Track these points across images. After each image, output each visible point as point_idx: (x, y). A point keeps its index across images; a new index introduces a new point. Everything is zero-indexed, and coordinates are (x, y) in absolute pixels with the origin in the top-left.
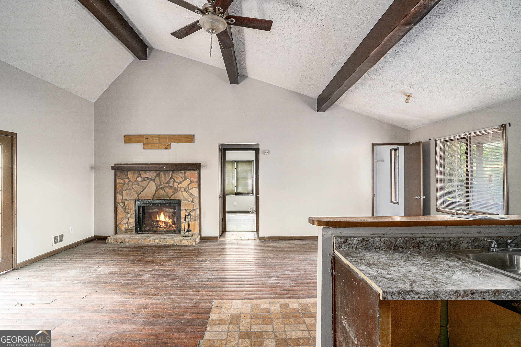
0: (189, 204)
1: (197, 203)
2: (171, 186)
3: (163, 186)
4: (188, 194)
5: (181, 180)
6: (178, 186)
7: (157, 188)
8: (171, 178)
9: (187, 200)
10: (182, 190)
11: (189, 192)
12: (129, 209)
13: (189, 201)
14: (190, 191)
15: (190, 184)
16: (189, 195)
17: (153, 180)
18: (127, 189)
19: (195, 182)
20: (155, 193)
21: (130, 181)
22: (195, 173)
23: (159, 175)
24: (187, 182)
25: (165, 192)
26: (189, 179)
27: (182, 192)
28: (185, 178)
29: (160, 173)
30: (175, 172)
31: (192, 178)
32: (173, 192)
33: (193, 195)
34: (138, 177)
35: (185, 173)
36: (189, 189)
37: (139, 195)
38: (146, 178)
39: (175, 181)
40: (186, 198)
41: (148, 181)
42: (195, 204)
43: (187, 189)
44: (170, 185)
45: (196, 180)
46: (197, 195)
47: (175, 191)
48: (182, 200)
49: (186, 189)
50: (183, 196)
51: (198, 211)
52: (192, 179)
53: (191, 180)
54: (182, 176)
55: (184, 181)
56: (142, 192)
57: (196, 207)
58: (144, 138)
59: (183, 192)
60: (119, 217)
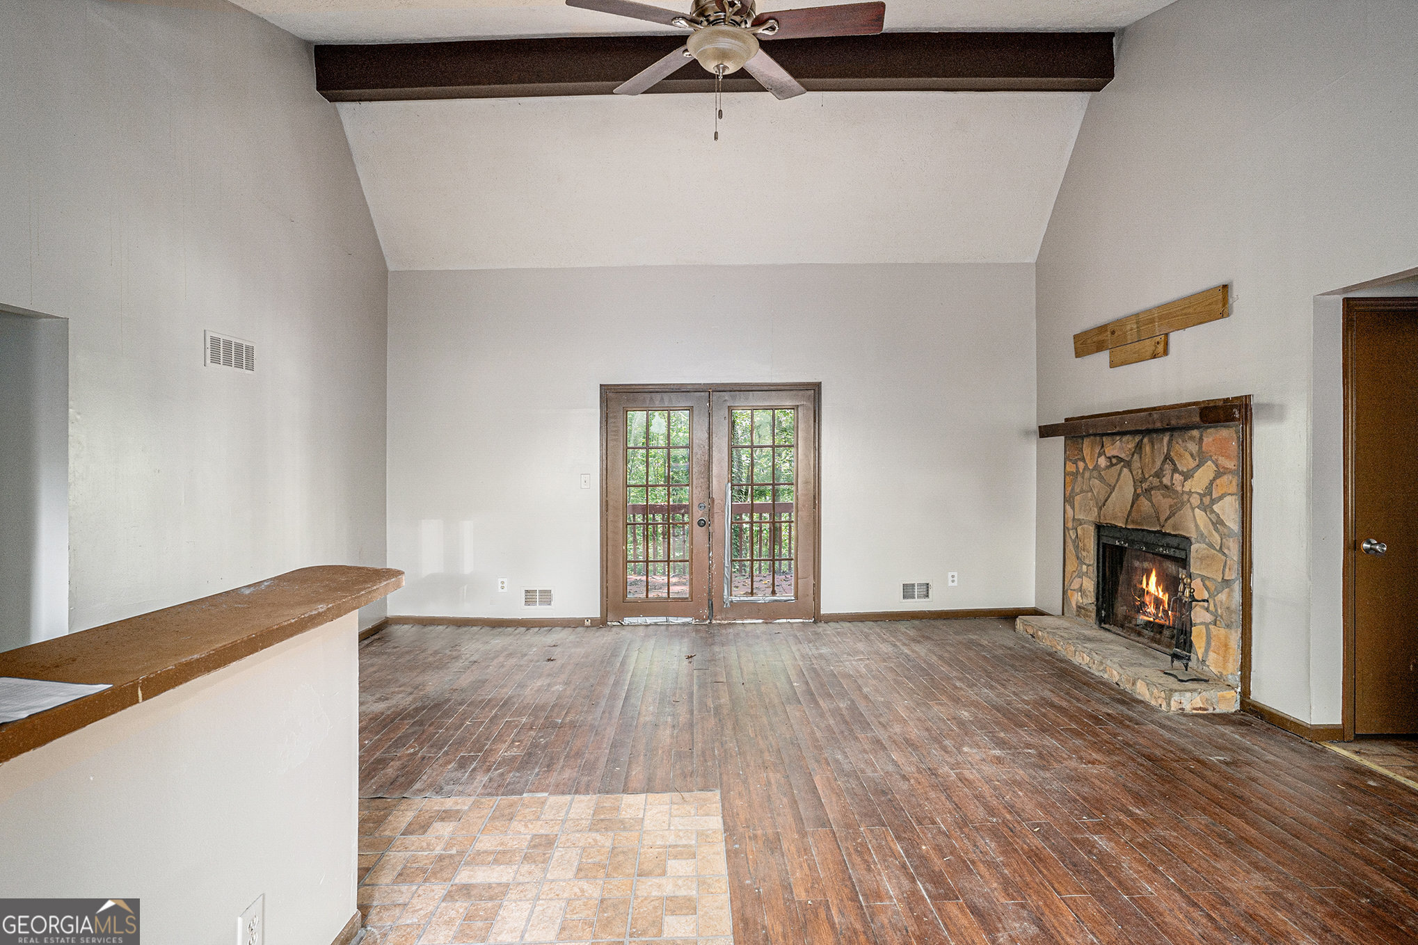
0: (1213, 557)
1: (1235, 558)
2: (1166, 487)
3: (1148, 484)
4: (1211, 520)
5: (1192, 464)
6: (1183, 486)
7: (1135, 490)
8: (1168, 458)
9: (1207, 540)
10: (1195, 500)
11: (1213, 511)
12: (1084, 550)
13: (1211, 546)
14: (1215, 507)
15: (1214, 479)
16: (1213, 523)
17: (1128, 464)
18: (1082, 491)
19: (1231, 472)
20: (1132, 506)
21: (1086, 468)
22: (1222, 437)
23: (1139, 447)
24: (1206, 472)
25: (1153, 505)
26: (1213, 462)
27: (1193, 509)
28: (1202, 459)
29: (1142, 440)
30: (1176, 434)
31: (1220, 458)
32: (1171, 506)
33: (1222, 523)
34: (1100, 455)
35: (1201, 439)
36: (1213, 502)
37: (1101, 509)
38: (1114, 457)
39: (1175, 470)
40: (1205, 532)
41: (1119, 466)
42: (1228, 563)
43: (1208, 500)
44: (1166, 481)
45: (1231, 464)
46: (1233, 524)
47: (1176, 504)
48: (1193, 541)
49: (1204, 499)
50: (1197, 526)
51: (1237, 587)
52: (1223, 461)
53: (1217, 466)
54: (1193, 447)
55: (1198, 466)
56: (1106, 500)
57: (1233, 574)
58: (1109, 333)
59: (1197, 510)
60: (1069, 568)
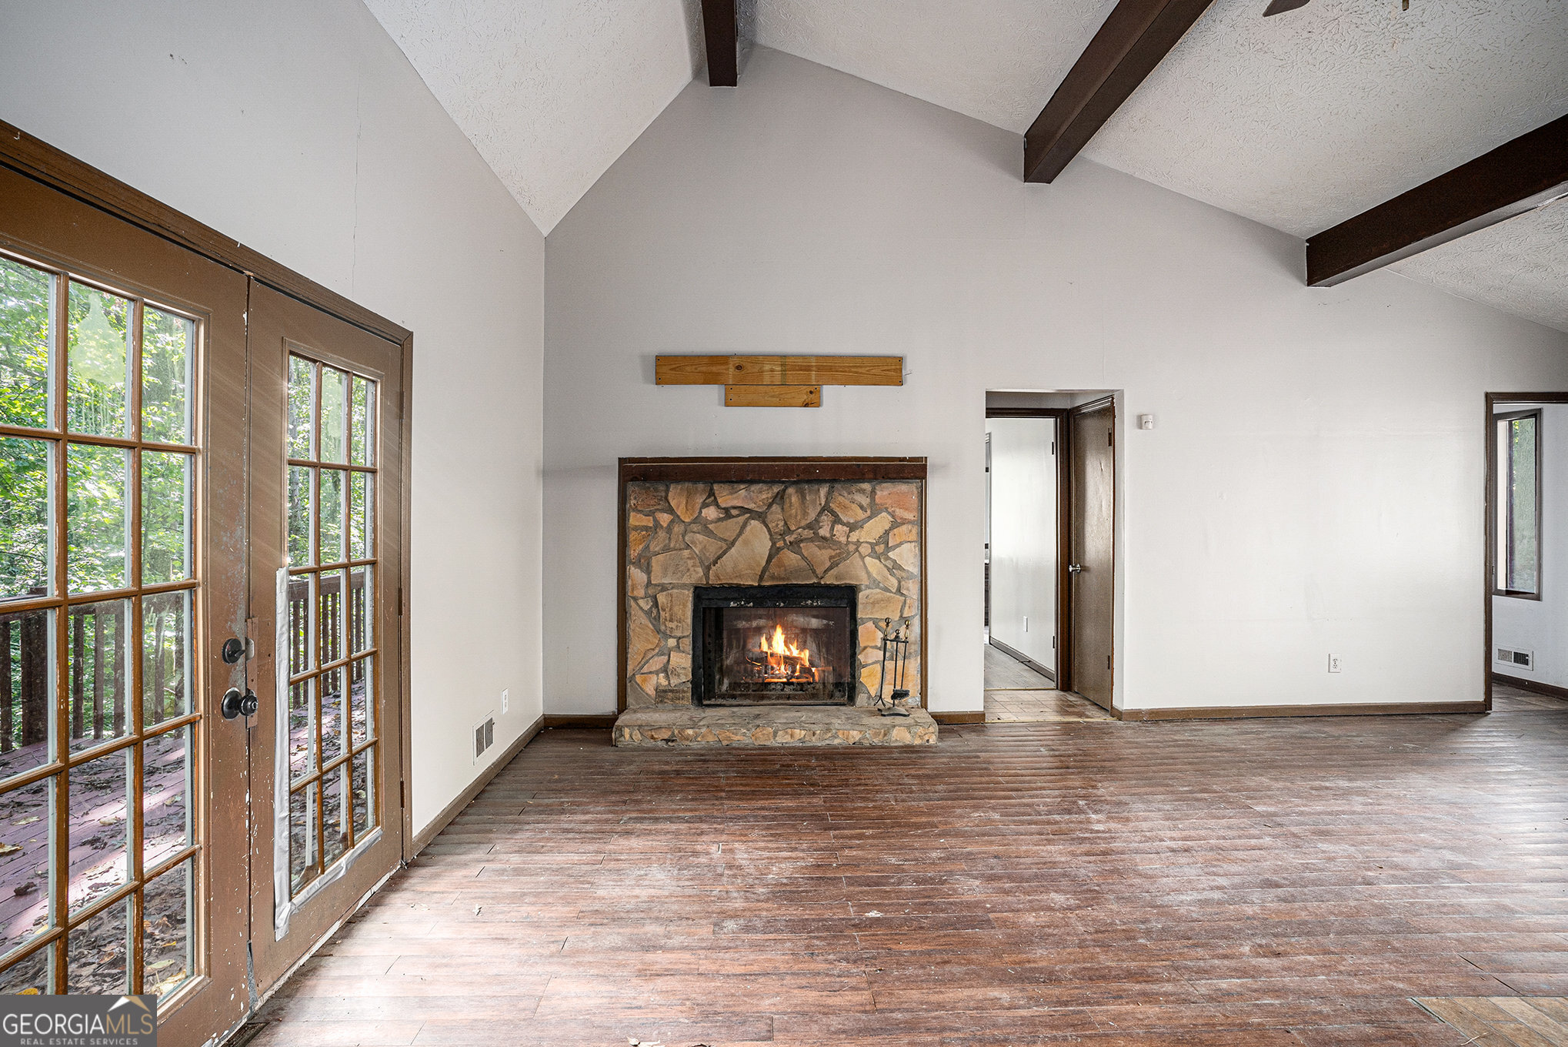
0: (888, 600)
1: (915, 597)
2: (824, 538)
3: (794, 536)
4: (886, 566)
5: (861, 515)
6: (848, 537)
7: (774, 544)
8: (826, 508)
9: (881, 585)
10: (865, 549)
11: (888, 558)
12: (671, 620)
13: (887, 590)
14: (891, 554)
15: (891, 529)
16: (888, 569)
17: (761, 517)
18: (666, 549)
19: (910, 522)
20: (769, 561)
21: (677, 519)
22: (907, 490)
23: (780, 497)
24: (882, 522)
25: (804, 558)
26: (889, 513)
27: (862, 558)
28: (875, 510)
29: (784, 490)
30: (838, 486)
31: (897, 510)
32: (831, 558)
33: (900, 568)
34: (705, 505)
35: (873, 492)
36: (888, 549)
37: (708, 568)
38: (735, 508)
39: (837, 520)
40: (879, 578)
41: (741, 519)
42: (908, 602)
43: (883, 546)
44: (824, 532)
45: (911, 516)
46: (913, 567)
47: (839, 555)
48: (863, 587)
49: (877, 548)
50: (868, 572)
51: (916, 623)
52: (899, 512)
53: (893, 517)
54: (865, 501)
55: (870, 518)
56: (719, 557)
57: (912, 611)
58: (731, 366)
59: (868, 560)
60: (636, 647)
